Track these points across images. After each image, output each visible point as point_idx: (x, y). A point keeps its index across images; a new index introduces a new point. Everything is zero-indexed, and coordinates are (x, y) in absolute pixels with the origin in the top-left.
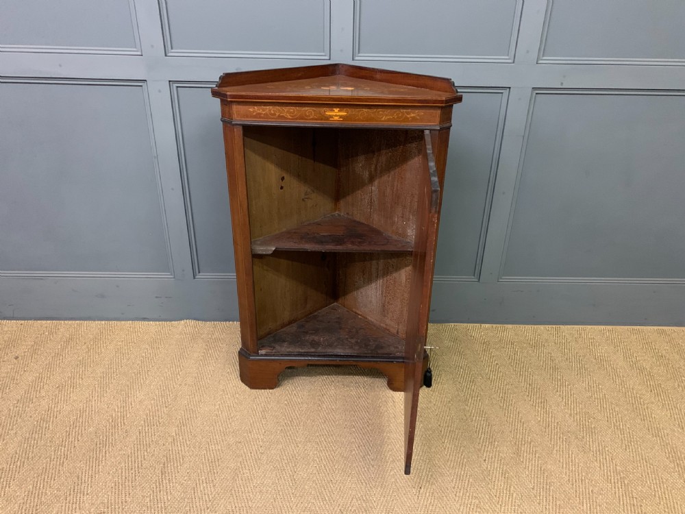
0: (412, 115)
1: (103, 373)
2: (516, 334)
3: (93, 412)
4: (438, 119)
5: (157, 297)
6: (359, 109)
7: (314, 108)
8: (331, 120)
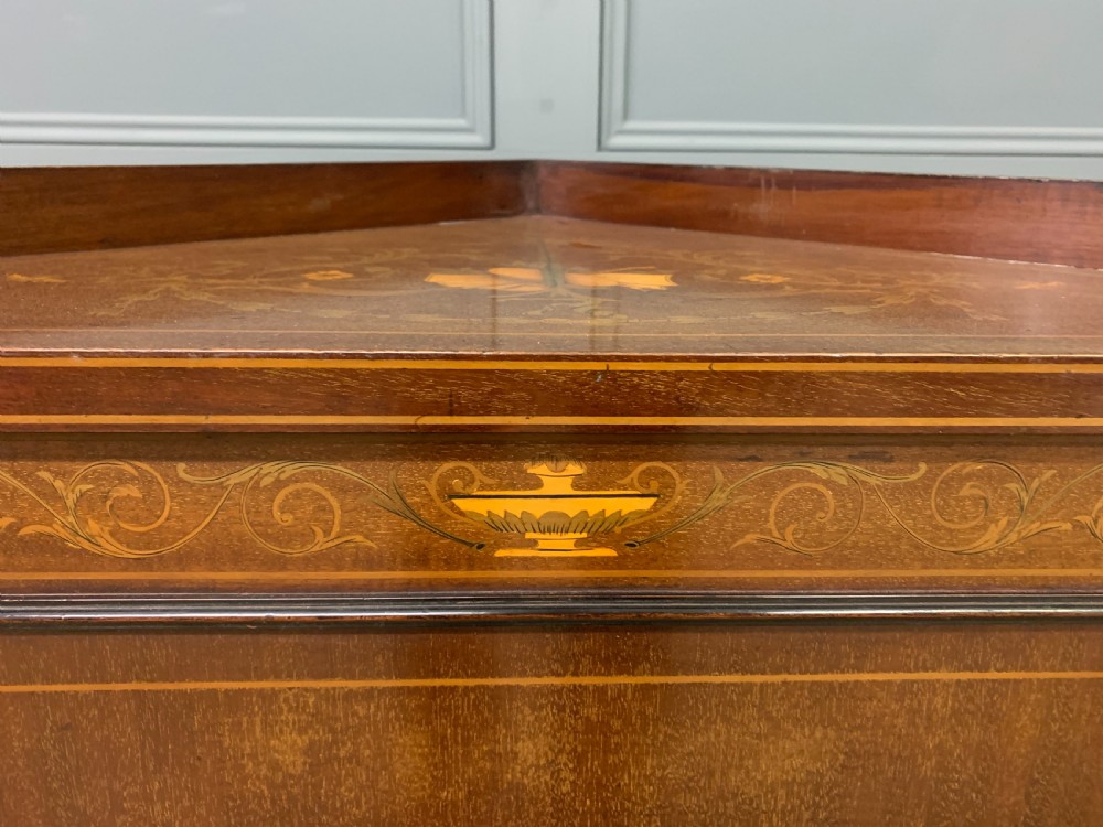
6: (764, 469)
7: (342, 469)
8: (507, 563)
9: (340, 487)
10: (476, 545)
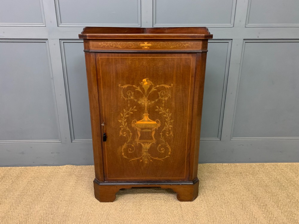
0: (187, 45)
1: (19, 195)
2: (242, 168)
3: (9, 219)
4: (201, 47)
5: (52, 153)
6: (158, 42)
7: (134, 42)
8: (143, 49)
9: (134, 44)
10: (141, 48)
